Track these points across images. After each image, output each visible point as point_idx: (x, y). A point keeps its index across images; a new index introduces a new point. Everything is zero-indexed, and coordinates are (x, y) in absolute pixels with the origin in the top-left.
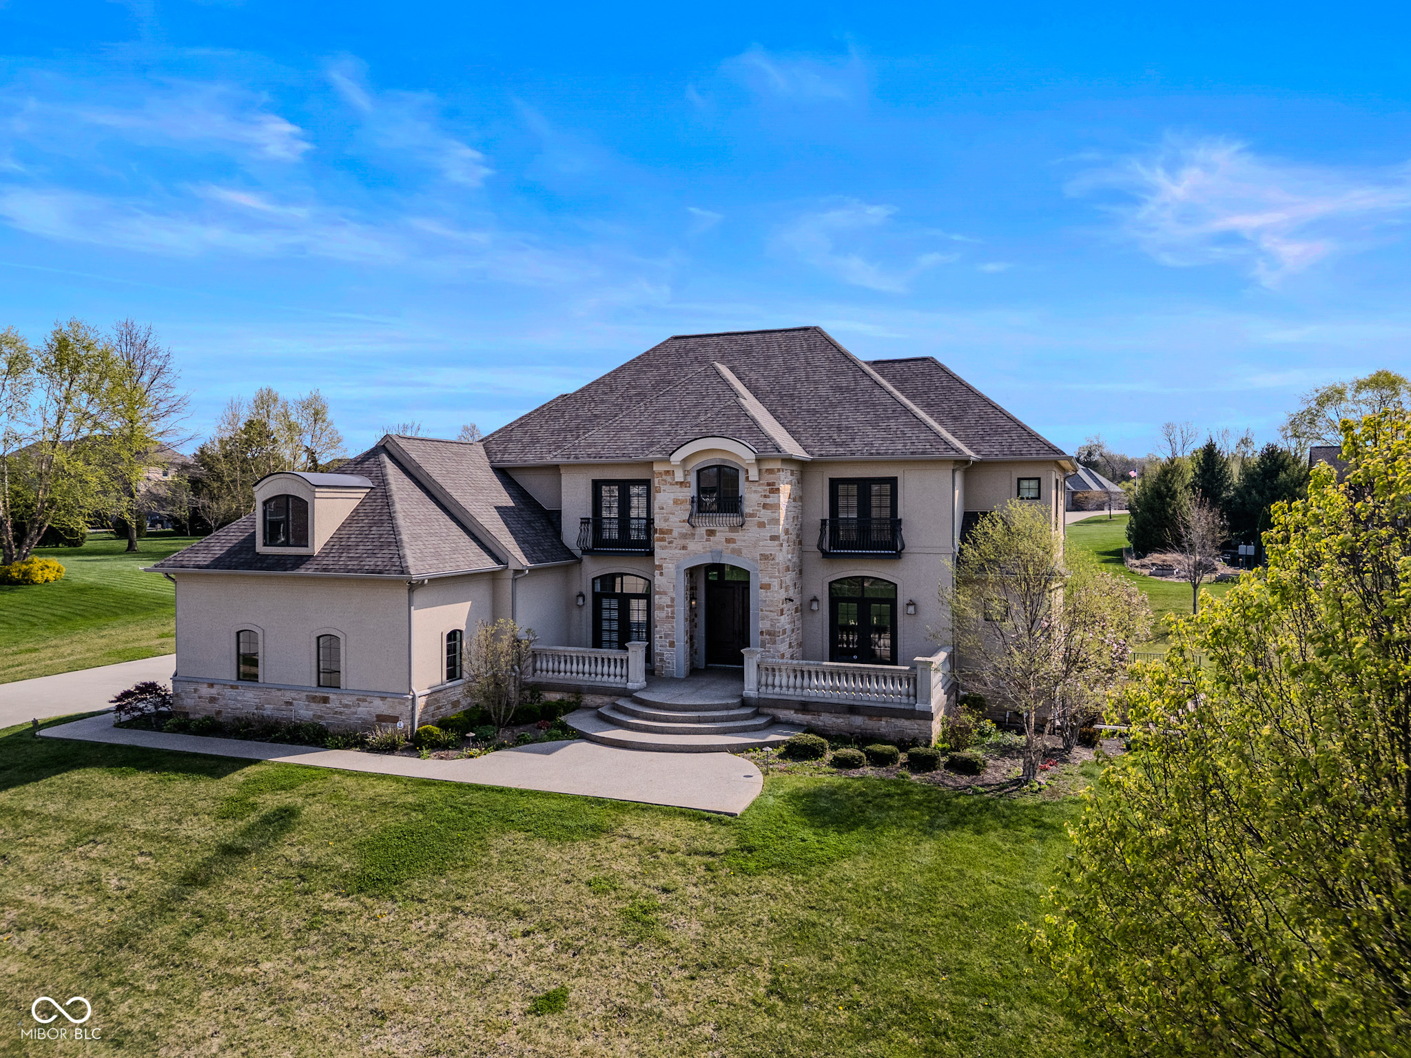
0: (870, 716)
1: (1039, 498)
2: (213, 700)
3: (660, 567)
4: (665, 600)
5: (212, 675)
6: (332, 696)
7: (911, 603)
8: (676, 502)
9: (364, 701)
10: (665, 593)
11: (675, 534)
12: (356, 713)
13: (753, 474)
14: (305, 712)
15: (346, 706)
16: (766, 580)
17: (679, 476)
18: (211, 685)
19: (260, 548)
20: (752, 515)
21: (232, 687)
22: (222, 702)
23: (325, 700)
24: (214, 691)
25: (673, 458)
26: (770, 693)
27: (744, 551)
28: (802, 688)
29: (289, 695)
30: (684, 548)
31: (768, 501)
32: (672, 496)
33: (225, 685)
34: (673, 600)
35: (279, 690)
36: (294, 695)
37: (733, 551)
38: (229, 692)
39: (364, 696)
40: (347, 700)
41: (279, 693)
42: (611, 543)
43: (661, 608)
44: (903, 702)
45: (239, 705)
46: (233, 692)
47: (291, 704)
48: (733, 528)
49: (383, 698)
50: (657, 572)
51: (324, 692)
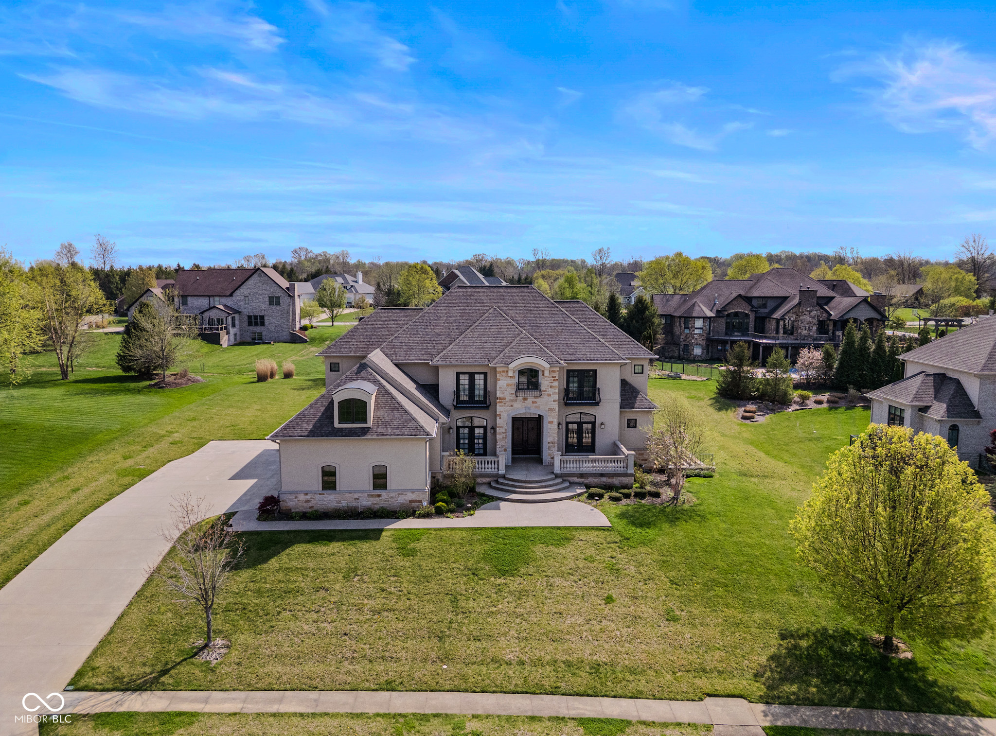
1: (642, 373)
2: (307, 501)
3: (500, 415)
4: (503, 430)
5: (306, 489)
6: (383, 494)
7: (602, 424)
8: (508, 385)
9: (403, 494)
10: (502, 427)
11: (507, 400)
12: (397, 500)
13: (547, 373)
14: (366, 502)
15: (392, 497)
16: (551, 420)
17: (510, 374)
18: (307, 494)
19: (337, 424)
20: (545, 391)
21: (320, 494)
22: (313, 502)
23: (379, 496)
24: (308, 497)
25: (510, 366)
26: (565, 471)
27: (541, 407)
28: (580, 468)
29: (356, 496)
30: (512, 406)
31: (552, 384)
32: (506, 382)
33: (316, 493)
34: (506, 430)
35: (351, 493)
36: (360, 495)
37: (536, 407)
38: (318, 497)
39: (402, 492)
40: (392, 495)
41: (350, 495)
42: (464, 402)
43: (500, 434)
44: (623, 470)
45: (325, 503)
46: (321, 496)
47: (358, 499)
48: (536, 397)
49: (413, 492)
50: (498, 418)
51: (377, 492)
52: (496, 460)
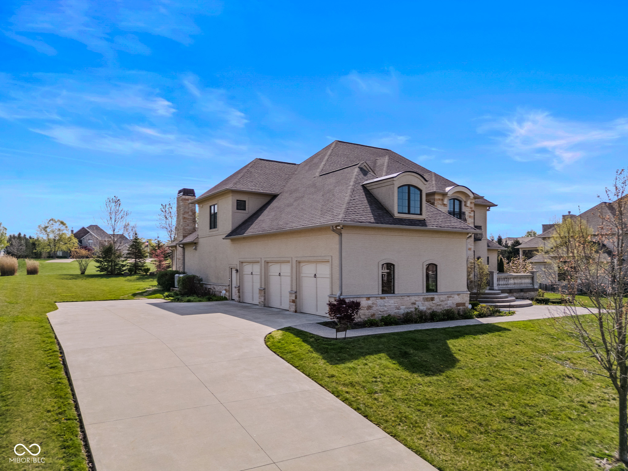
2: (369, 308)
6: (435, 297)
9: (451, 297)
12: (447, 304)
14: (424, 306)
15: (442, 301)
18: (368, 298)
19: (396, 214)
21: (381, 298)
22: (375, 308)
23: (432, 299)
24: (370, 302)
29: (413, 299)
33: (376, 297)
35: (408, 296)
36: (416, 298)
38: (380, 302)
39: (450, 295)
40: (443, 297)
41: (408, 298)
45: (386, 309)
46: (382, 301)
47: (415, 303)
49: (459, 294)
51: (430, 295)
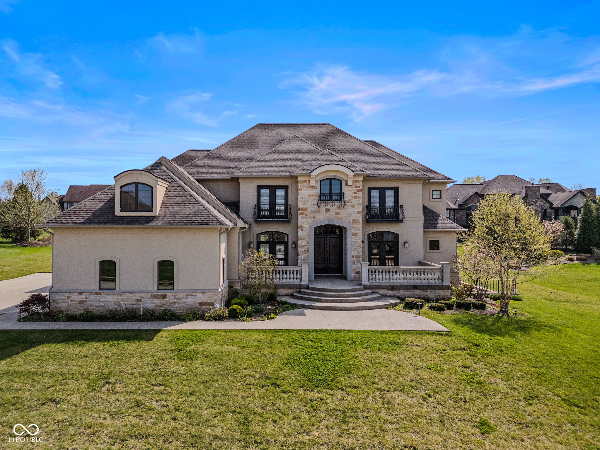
0: (423, 290)
1: (440, 198)
2: (82, 302)
3: (301, 227)
4: (304, 243)
5: (81, 288)
6: (168, 294)
7: (405, 242)
8: (310, 195)
9: (191, 295)
10: (304, 239)
11: (309, 211)
12: (185, 302)
13: (350, 183)
14: (150, 304)
15: (179, 299)
16: (355, 232)
17: (312, 183)
18: (81, 293)
19: (118, 212)
20: (348, 202)
21: (97, 293)
23: (164, 297)
24: (83, 297)
25: (312, 174)
26: (375, 282)
27: (344, 218)
28: (390, 279)
29: (138, 296)
30: (314, 217)
31: (356, 195)
32: (308, 193)
33: (92, 293)
34: (308, 242)
35: (131, 293)
36: (142, 295)
37: (339, 219)
38: (94, 297)
39: (190, 293)
40: (179, 296)
41: (131, 295)
42: (265, 217)
43: (302, 247)
44: (437, 282)
45: (102, 304)
46: (98, 296)
47: (140, 300)
48: (339, 208)
49: (203, 293)
50: (299, 230)
51: (162, 293)
52: (298, 269)
